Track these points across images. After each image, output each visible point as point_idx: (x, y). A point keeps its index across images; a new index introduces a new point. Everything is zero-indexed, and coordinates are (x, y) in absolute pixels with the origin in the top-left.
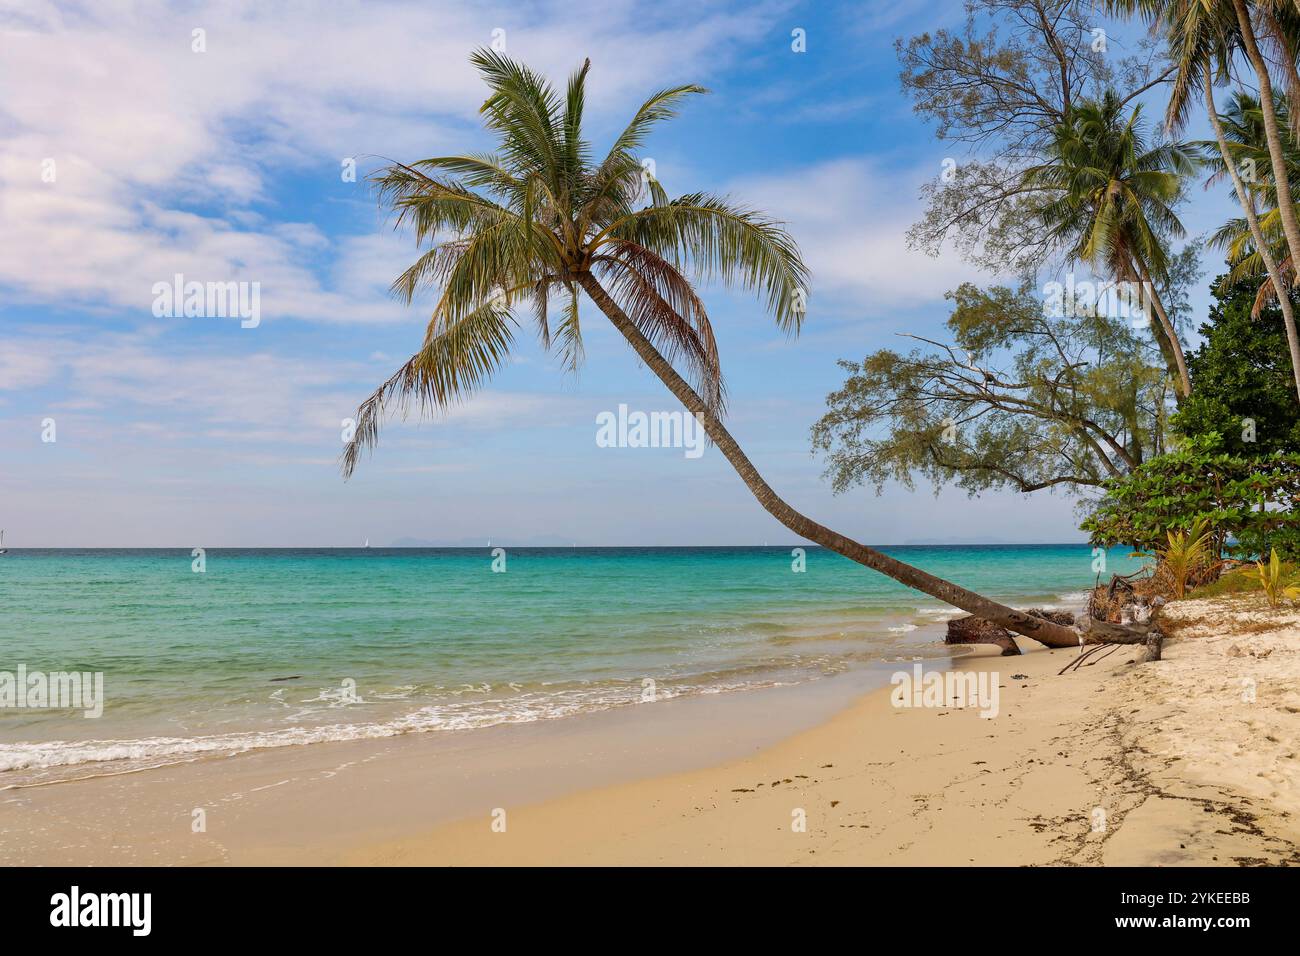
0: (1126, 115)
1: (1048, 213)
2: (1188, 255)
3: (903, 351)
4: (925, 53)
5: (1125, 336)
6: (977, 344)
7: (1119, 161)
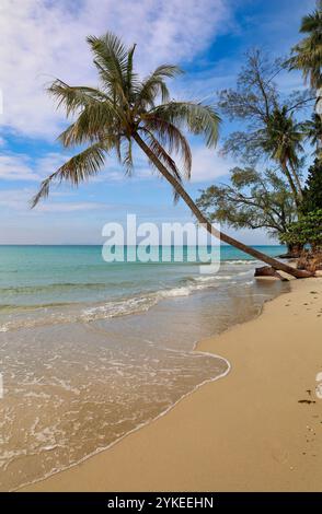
0: (289, 114)
1: (264, 144)
2: (303, 159)
3: (219, 186)
4: (225, 96)
5: (282, 183)
6: (239, 185)
7: (286, 129)
